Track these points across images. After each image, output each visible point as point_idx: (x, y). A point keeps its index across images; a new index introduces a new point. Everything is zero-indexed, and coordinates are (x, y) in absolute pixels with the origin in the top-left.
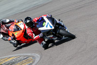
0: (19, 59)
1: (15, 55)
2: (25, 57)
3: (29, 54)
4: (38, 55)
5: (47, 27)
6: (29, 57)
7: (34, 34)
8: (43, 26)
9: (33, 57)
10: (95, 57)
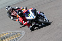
0: (11, 34)
1: (9, 32)
2: (16, 33)
3: (18, 31)
4: (24, 32)
5: (31, 17)
6: (18, 33)
7: (24, 21)
8: (29, 16)
9: (20, 33)
10: (60, 33)
